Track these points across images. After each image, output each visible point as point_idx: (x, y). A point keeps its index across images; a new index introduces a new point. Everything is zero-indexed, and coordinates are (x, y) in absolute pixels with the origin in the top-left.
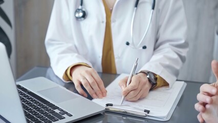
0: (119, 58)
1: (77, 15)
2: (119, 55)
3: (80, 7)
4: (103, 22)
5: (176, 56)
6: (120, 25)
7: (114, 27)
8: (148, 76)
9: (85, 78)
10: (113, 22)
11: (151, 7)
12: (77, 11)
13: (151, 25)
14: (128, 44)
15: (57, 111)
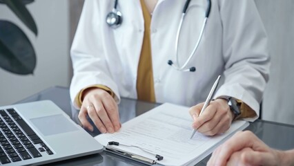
0: (160, 82)
1: (109, 21)
2: (160, 79)
3: (114, 10)
4: (140, 31)
5: (258, 75)
6: (163, 37)
7: (154, 38)
8: (230, 103)
9: (92, 105)
10: (154, 32)
11: (204, 14)
12: (109, 15)
13: (203, 38)
14: (170, 63)
15: (38, 146)
